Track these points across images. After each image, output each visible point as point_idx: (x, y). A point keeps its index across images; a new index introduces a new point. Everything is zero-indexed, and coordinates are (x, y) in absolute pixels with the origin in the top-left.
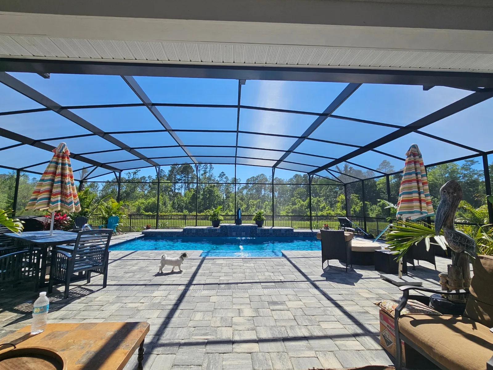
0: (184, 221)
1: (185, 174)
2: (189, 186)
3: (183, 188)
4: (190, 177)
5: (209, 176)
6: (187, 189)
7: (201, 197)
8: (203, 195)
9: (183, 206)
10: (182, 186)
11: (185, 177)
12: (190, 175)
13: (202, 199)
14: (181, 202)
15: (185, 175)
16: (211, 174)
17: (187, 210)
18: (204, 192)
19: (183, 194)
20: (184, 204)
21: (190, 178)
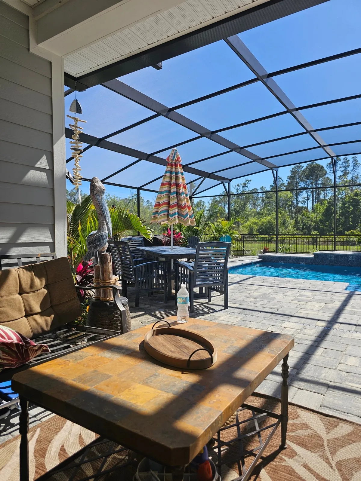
0: (315, 246)
1: (312, 179)
2: (319, 196)
3: (309, 200)
4: (320, 182)
5: (352, 179)
6: (316, 201)
7: (339, 212)
8: (342, 208)
9: (310, 225)
10: (307, 197)
11: (312, 183)
12: (320, 180)
13: (341, 214)
14: (308, 221)
15: (312, 181)
16: (355, 174)
17: (317, 232)
18: (344, 204)
19: (310, 209)
20: (312, 223)
21: (320, 184)
